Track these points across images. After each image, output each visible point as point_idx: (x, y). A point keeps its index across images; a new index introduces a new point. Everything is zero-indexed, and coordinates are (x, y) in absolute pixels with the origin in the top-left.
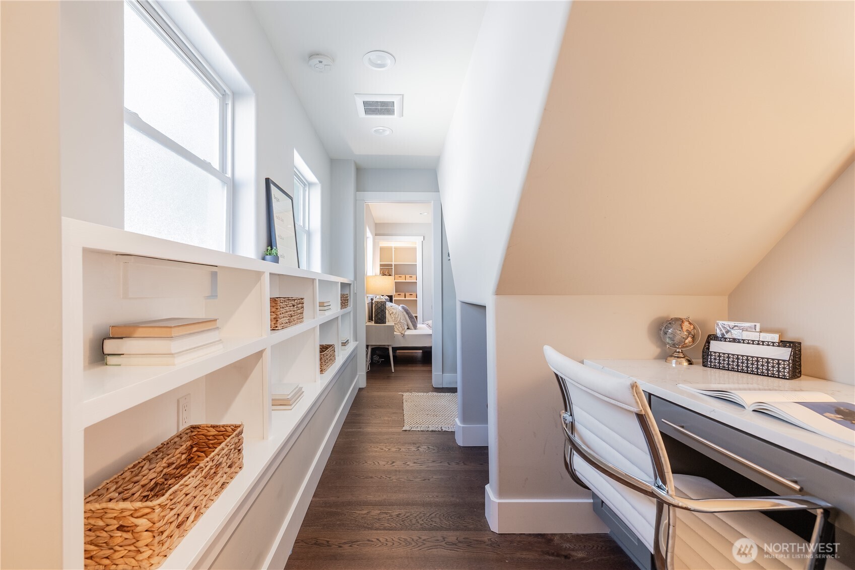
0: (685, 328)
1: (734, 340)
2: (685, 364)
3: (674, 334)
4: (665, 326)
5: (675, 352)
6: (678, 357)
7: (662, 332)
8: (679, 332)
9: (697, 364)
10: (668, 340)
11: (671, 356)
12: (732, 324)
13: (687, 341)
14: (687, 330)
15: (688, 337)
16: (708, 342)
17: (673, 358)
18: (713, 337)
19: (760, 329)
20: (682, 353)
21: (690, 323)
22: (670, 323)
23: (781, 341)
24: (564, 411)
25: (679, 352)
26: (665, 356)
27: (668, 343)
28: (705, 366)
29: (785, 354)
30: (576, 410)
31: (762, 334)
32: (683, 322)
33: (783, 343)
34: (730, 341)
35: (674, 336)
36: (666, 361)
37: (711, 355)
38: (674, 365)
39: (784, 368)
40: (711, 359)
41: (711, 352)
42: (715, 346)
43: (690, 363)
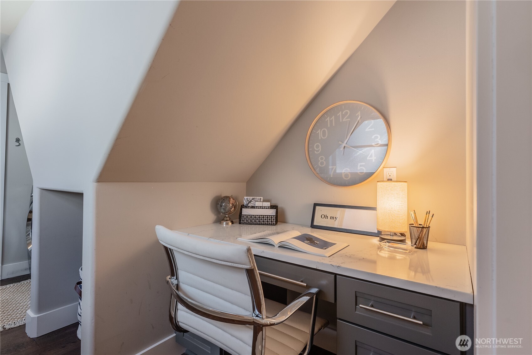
0: (231, 202)
1: (253, 207)
2: (230, 224)
3: (226, 206)
4: (221, 202)
5: (225, 217)
6: (227, 220)
7: (219, 206)
8: (228, 205)
9: (236, 223)
10: (222, 210)
11: (223, 220)
12: (252, 198)
13: (232, 210)
14: (232, 203)
15: (232, 207)
16: (241, 210)
17: (224, 221)
18: (243, 206)
19: (263, 200)
20: (228, 217)
21: (233, 199)
22: (224, 200)
23: (271, 206)
24: (169, 277)
25: (227, 217)
26: (219, 221)
27: (222, 212)
28: (240, 223)
29: (272, 212)
30: (182, 274)
31: (264, 203)
32: (230, 198)
33: (273, 207)
34: (251, 208)
35: (226, 207)
36: (220, 224)
37: (243, 217)
38: (225, 226)
39: (274, 220)
40: (243, 219)
41: (243, 215)
42: (245, 212)
43: (233, 223)
